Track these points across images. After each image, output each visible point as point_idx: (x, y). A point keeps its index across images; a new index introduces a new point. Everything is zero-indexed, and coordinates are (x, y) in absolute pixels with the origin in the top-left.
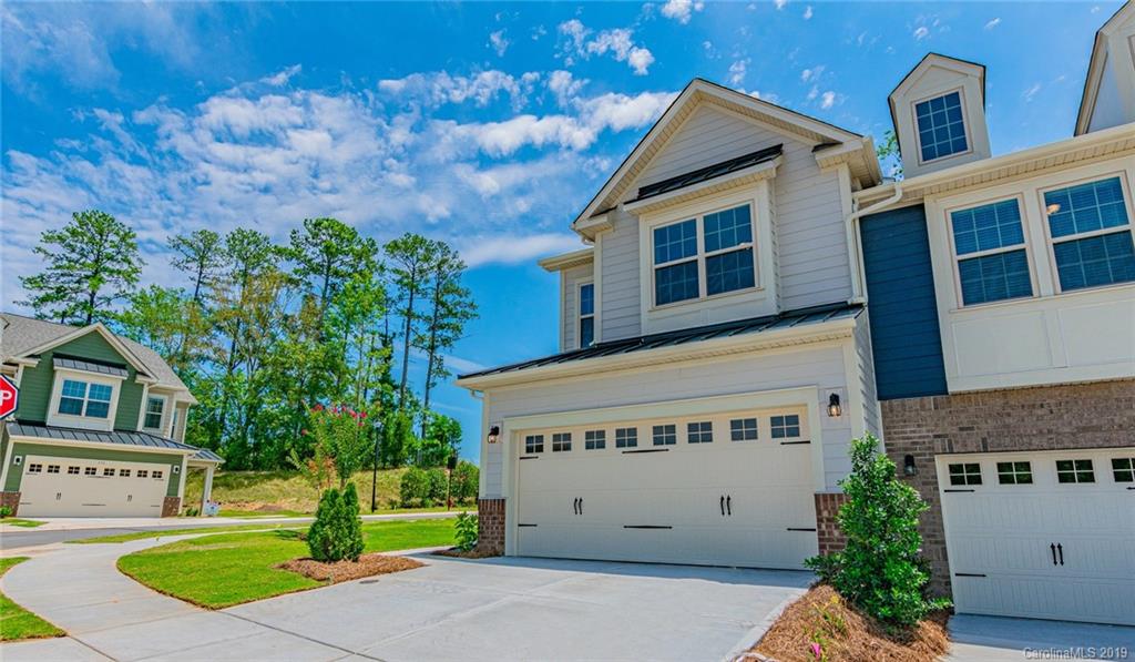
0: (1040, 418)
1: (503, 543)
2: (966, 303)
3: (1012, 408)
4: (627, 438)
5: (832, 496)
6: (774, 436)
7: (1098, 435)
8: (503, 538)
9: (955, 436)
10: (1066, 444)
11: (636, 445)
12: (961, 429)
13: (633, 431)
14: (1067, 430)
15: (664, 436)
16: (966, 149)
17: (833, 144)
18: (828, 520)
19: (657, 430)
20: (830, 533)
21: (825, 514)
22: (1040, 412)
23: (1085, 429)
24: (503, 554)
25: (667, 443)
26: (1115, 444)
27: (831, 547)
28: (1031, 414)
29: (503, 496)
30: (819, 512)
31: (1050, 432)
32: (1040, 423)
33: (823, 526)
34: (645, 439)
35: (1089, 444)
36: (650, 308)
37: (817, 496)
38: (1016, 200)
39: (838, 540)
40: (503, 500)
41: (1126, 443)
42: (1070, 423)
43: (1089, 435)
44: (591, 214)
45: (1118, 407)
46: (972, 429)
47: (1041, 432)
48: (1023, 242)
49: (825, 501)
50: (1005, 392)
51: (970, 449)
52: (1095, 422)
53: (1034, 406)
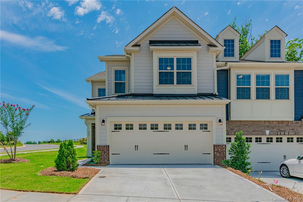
0: (246, 128)
1: (109, 160)
2: (237, 99)
3: (242, 125)
4: (154, 127)
5: (218, 145)
6: (200, 129)
7: (256, 132)
8: (109, 159)
9: (229, 131)
10: (251, 134)
11: (158, 129)
12: (231, 129)
13: (157, 125)
14: (251, 131)
15: (167, 127)
16: (234, 56)
17: (215, 46)
18: (217, 151)
19: (165, 125)
20: (217, 155)
21: (216, 150)
22: (246, 126)
23: (254, 131)
24: (109, 164)
25: (168, 129)
26: (259, 134)
27: (217, 158)
28: (245, 127)
29: (108, 144)
30: (214, 149)
31: (248, 131)
32: (246, 129)
33: (215, 153)
34: (161, 127)
35: (255, 134)
36: (157, 85)
37: (214, 146)
38: (250, 75)
39: (219, 156)
40: (109, 146)
41: (260, 134)
42: (252, 129)
43: (255, 132)
44: (132, 45)
45: (260, 127)
46: (233, 129)
47: (246, 131)
48: (250, 86)
49: (216, 147)
50: (240, 121)
51: (232, 134)
52: (256, 130)
53: (245, 125)
